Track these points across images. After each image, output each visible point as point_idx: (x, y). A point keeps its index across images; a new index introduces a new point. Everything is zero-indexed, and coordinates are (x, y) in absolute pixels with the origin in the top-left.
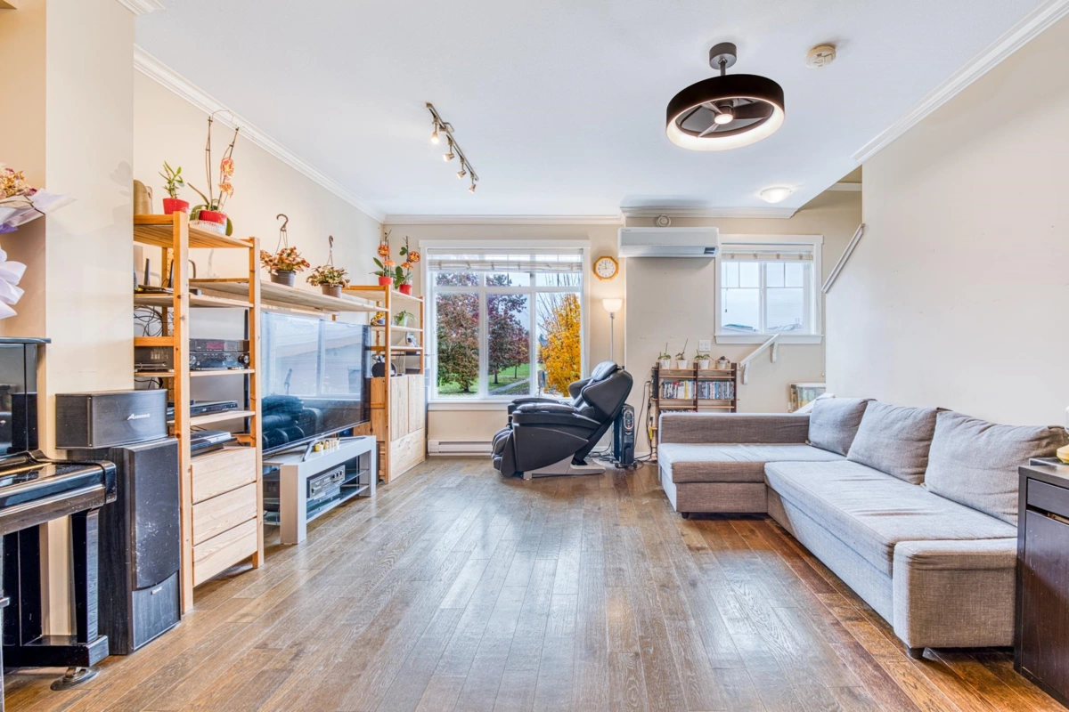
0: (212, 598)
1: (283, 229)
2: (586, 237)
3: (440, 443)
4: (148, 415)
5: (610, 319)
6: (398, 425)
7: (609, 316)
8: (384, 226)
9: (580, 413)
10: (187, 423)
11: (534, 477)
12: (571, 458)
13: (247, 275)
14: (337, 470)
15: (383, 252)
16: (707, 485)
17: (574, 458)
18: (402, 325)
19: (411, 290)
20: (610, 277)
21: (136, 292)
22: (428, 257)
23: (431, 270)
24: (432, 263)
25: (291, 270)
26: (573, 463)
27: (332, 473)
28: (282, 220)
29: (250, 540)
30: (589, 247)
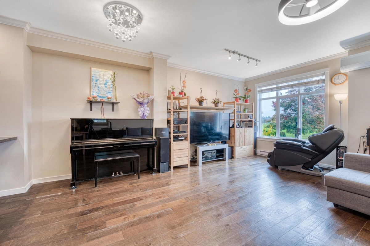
0: (177, 170)
1: (201, 92)
2: (327, 67)
3: (261, 151)
4: (165, 132)
5: (340, 104)
6: (239, 142)
7: (339, 102)
8: (245, 82)
9: (308, 147)
10: (172, 134)
11: (282, 169)
12: (302, 165)
13: (187, 104)
14: (213, 151)
15: (236, 91)
16: (349, 194)
17: (303, 166)
18: (245, 112)
19: (248, 101)
20: (342, 83)
21: (168, 110)
22: (258, 89)
23: (259, 93)
24: (259, 91)
25: (202, 102)
26: (302, 167)
27: (212, 151)
28: (201, 90)
29: (186, 161)
30: (328, 71)
